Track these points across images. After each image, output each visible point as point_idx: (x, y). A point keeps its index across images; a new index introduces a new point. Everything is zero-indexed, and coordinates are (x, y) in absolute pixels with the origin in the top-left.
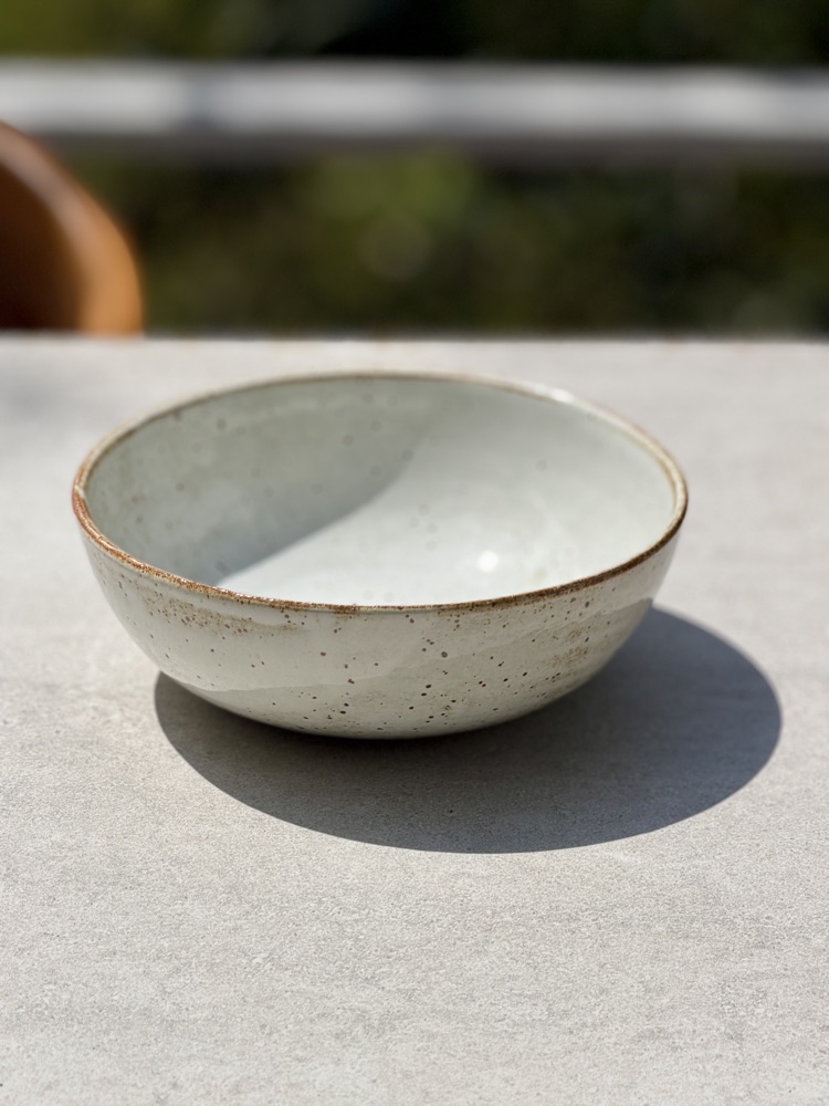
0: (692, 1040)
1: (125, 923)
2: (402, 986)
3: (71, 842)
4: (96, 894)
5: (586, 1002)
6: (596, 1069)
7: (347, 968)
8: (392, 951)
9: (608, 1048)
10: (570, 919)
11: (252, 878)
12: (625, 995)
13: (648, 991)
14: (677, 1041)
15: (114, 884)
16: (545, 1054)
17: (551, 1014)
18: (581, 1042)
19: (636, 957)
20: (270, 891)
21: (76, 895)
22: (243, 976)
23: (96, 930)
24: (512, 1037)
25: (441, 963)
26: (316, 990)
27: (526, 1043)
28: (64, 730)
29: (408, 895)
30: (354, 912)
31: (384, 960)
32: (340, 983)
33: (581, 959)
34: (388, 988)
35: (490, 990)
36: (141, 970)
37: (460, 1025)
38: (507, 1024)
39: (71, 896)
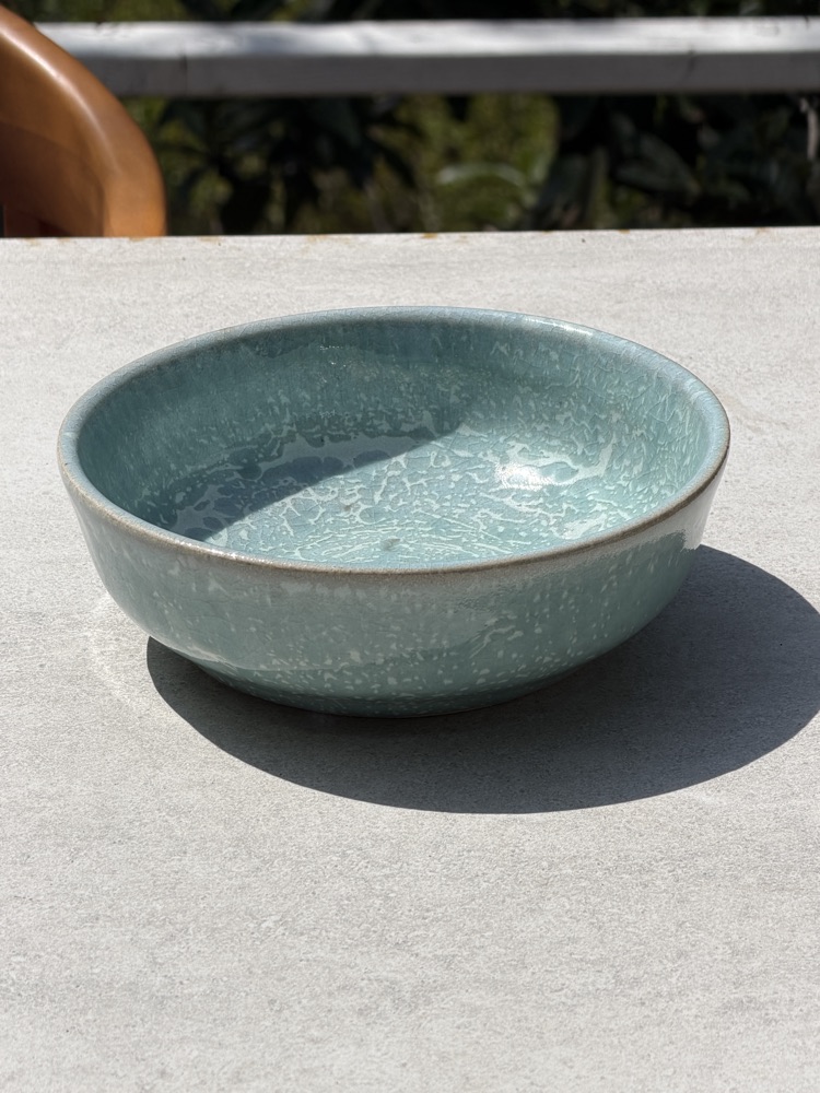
0: (789, 1010)
1: (111, 883)
2: (439, 952)
3: (52, 791)
4: (78, 850)
5: (661, 967)
6: (672, 1047)
7: (375, 932)
8: (428, 911)
9: (688, 1021)
10: (642, 870)
11: (264, 828)
12: (707, 958)
13: (735, 953)
14: (771, 1012)
15: (101, 838)
16: (611, 1030)
17: (618, 982)
18: (654, 1015)
19: (721, 913)
20: (285, 844)
21: (55, 851)
22: (249, 943)
23: (77, 892)
24: (571, 1010)
25: (487, 925)
26: (337, 958)
27: (588, 1017)
28: (49, 664)
29: (449, 846)
30: (384, 866)
31: (419, 922)
32: (365, 949)
33: (655, 917)
34: (423, 955)
35: (546, 955)
36: (127, 938)
37: (508, 997)
38: (566, 995)
39: (48, 852)
